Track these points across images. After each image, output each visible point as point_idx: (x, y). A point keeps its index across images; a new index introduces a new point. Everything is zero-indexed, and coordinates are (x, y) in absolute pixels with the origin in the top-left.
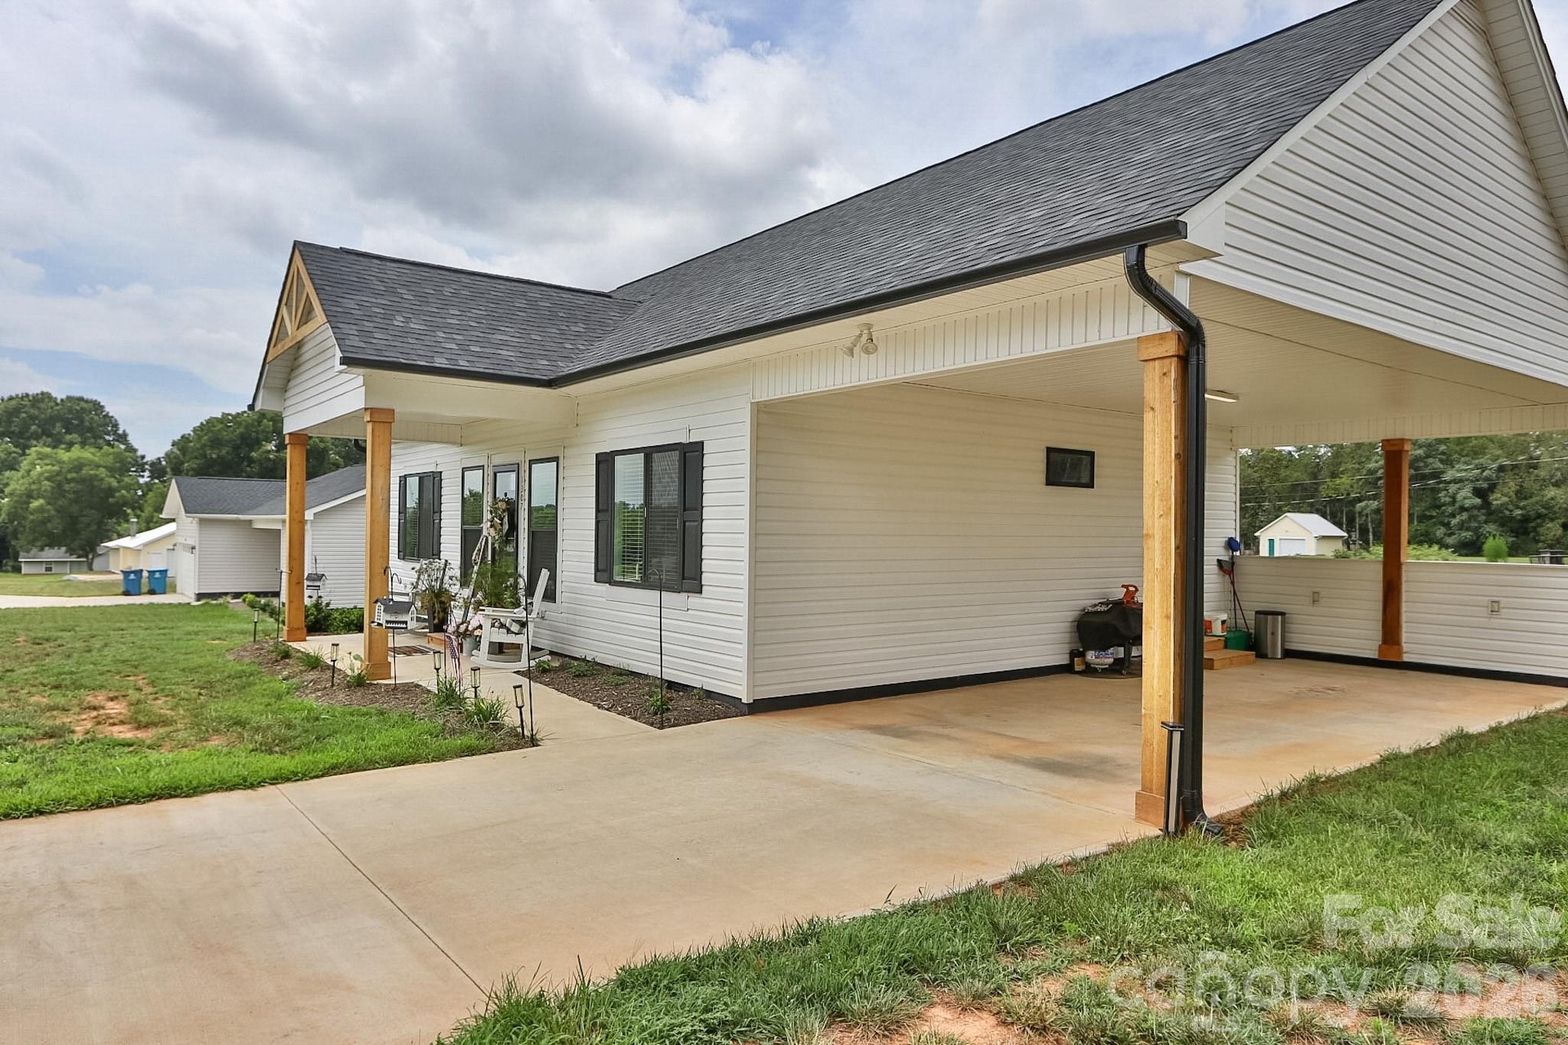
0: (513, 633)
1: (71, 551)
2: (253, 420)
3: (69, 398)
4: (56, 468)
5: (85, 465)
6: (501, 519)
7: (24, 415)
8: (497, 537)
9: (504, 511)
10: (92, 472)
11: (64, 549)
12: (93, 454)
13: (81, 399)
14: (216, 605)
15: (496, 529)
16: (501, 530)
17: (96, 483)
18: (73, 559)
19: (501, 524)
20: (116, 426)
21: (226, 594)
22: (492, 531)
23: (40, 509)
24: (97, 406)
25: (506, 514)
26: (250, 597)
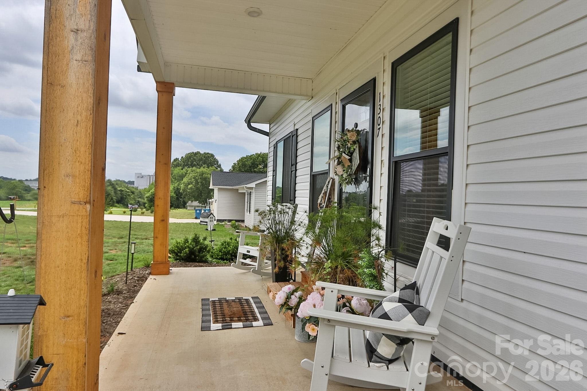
0: (382, 359)
1: (200, 202)
2: (256, 157)
3: (205, 153)
4: (196, 174)
5: (204, 174)
6: (351, 154)
7: (192, 159)
8: (345, 176)
9: (354, 143)
10: (206, 176)
11: (197, 202)
12: (207, 170)
13: (208, 153)
14: (221, 225)
15: (343, 166)
16: (350, 167)
17: (207, 180)
18: (201, 205)
19: (350, 160)
20: (218, 162)
21: (226, 220)
22: (340, 170)
23: (191, 188)
24: (212, 156)
25: (356, 147)
26: (234, 222)
